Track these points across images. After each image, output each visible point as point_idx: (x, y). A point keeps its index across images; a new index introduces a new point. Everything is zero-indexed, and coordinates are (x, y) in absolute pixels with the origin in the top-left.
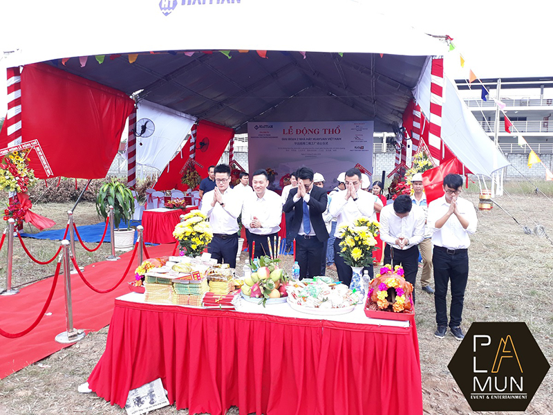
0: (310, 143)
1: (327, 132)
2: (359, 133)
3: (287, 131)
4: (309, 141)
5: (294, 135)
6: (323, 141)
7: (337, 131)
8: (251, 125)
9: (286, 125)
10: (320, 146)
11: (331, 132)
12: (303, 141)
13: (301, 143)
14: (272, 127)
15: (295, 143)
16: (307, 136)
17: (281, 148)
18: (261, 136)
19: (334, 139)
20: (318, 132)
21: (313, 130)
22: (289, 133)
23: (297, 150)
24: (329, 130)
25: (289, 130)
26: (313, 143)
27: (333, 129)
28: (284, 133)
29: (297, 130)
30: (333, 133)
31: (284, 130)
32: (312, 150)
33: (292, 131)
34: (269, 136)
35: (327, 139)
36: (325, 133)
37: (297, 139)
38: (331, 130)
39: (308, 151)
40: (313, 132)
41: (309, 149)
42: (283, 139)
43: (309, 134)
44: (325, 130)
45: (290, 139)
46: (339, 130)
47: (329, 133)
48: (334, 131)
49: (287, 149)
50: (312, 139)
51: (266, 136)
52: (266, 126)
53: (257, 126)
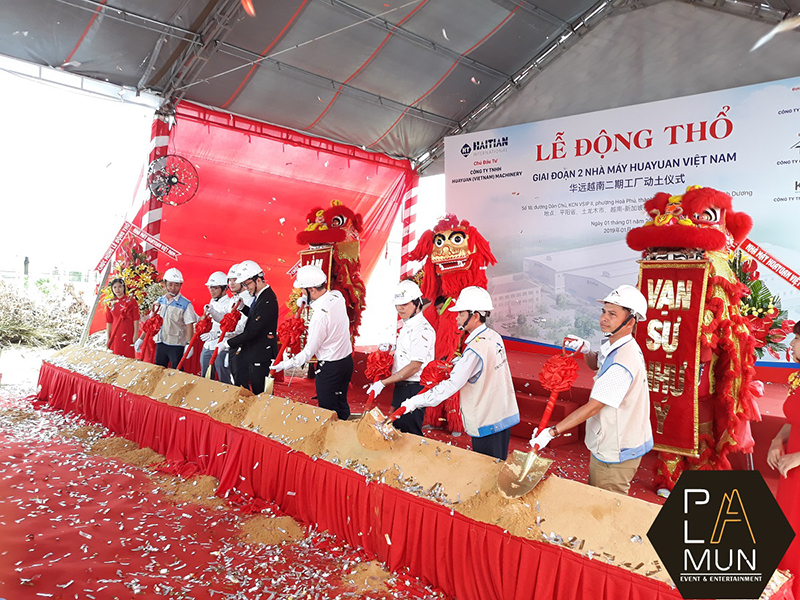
0: (619, 184)
1: (682, 134)
3: (547, 151)
4: (618, 176)
6: (668, 171)
7: (721, 129)
8: (453, 144)
9: (545, 131)
11: (696, 136)
12: (595, 178)
13: (591, 187)
14: (505, 141)
15: (573, 188)
16: (612, 159)
17: (530, 208)
18: (477, 175)
19: (707, 159)
20: (649, 142)
21: (633, 136)
22: (555, 157)
23: (579, 210)
24: (690, 126)
25: (555, 145)
26: (632, 183)
27: (703, 125)
28: (539, 159)
29: (578, 142)
30: (703, 137)
31: (539, 147)
32: (627, 208)
33: (561, 150)
34: (497, 173)
35: (682, 162)
36: (674, 141)
37: (577, 174)
38: (697, 127)
39: (613, 210)
40: (632, 144)
41: (616, 205)
42: (536, 178)
43: (616, 150)
44: (674, 129)
45: (557, 175)
46: (727, 121)
47: (690, 139)
48: (707, 131)
49: (549, 210)
50: (628, 168)
51: (489, 173)
52: (490, 141)
53: (466, 146)
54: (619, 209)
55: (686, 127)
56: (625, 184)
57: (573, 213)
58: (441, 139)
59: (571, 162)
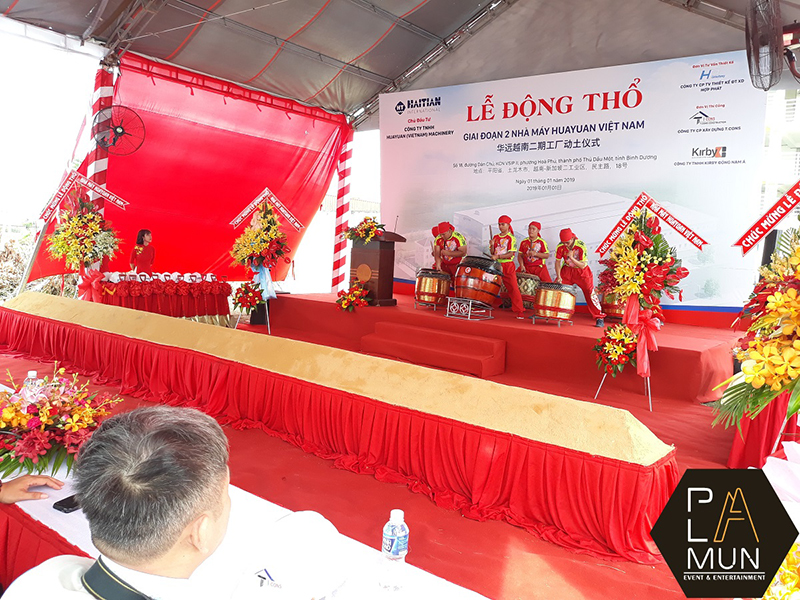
0: (541, 145)
1: (598, 102)
3: (477, 112)
4: (542, 138)
6: (586, 135)
7: (632, 98)
8: (388, 101)
9: (475, 93)
10: (572, 153)
11: (611, 104)
12: (521, 140)
13: (516, 147)
14: (438, 101)
15: (500, 148)
16: (536, 122)
17: (461, 165)
18: (411, 132)
19: (620, 126)
20: (569, 108)
21: (555, 101)
22: (484, 118)
23: (505, 168)
24: (606, 95)
25: (484, 107)
26: (553, 145)
27: (617, 94)
28: (470, 119)
29: (506, 105)
30: (617, 106)
31: (470, 108)
32: (548, 168)
33: (490, 112)
34: (430, 131)
35: (597, 127)
36: (591, 108)
37: (504, 135)
38: (611, 96)
39: (536, 169)
40: (554, 109)
41: (539, 165)
42: (467, 137)
43: (540, 114)
44: (591, 97)
45: (486, 136)
46: (638, 92)
47: (605, 107)
48: (620, 100)
49: (478, 168)
50: (550, 131)
51: (423, 131)
52: (424, 100)
53: (400, 104)
54: (541, 168)
55: (602, 96)
56: (547, 145)
57: (500, 171)
58: (376, 96)
59: (498, 124)
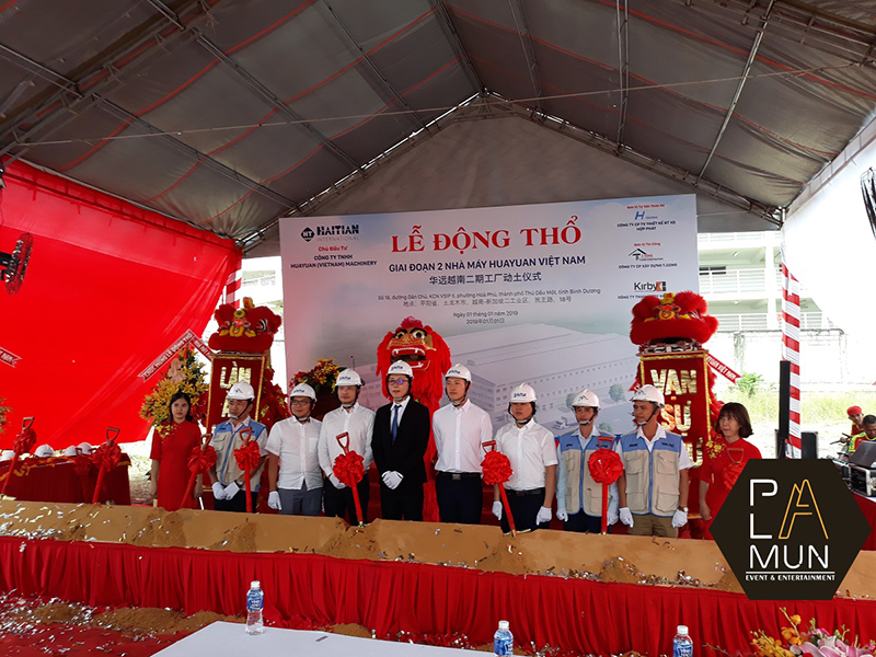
0: (479, 278)
1: (537, 238)
2: (647, 236)
3: (404, 243)
4: (479, 271)
5: (428, 255)
6: (526, 269)
7: (571, 234)
8: (291, 227)
9: (403, 222)
10: (512, 286)
11: (550, 240)
12: (455, 272)
13: (451, 280)
14: (356, 229)
15: (433, 281)
16: (470, 255)
17: (388, 298)
18: (322, 261)
19: (560, 261)
20: (507, 242)
21: (491, 235)
22: (412, 249)
23: (440, 301)
24: (544, 231)
25: (412, 238)
26: (492, 278)
27: (555, 230)
28: (395, 249)
29: (437, 237)
30: (556, 241)
31: (395, 238)
32: (488, 301)
33: (419, 243)
34: (347, 260)
35: (537, 261)
36: (529, 243)
37: (437, 267)
38: (550, 232)
39: (475, 302)
40: (490, 242)
41: (478, 298)
42: (393, 268)
43: (475, 247)
44: (529, 232)
45: (416, 267)
46: (577, 230)
47: (544, 242)
48: (559, 236)
49: (409, 301)
50: (487, 265)
51: (338, 260)
52: (338, 227)
53: (308, 230)
54: (481, 301)
55: (540, 231)
56: (486, 279)
57: (435, 304)
58: (274, 219)
